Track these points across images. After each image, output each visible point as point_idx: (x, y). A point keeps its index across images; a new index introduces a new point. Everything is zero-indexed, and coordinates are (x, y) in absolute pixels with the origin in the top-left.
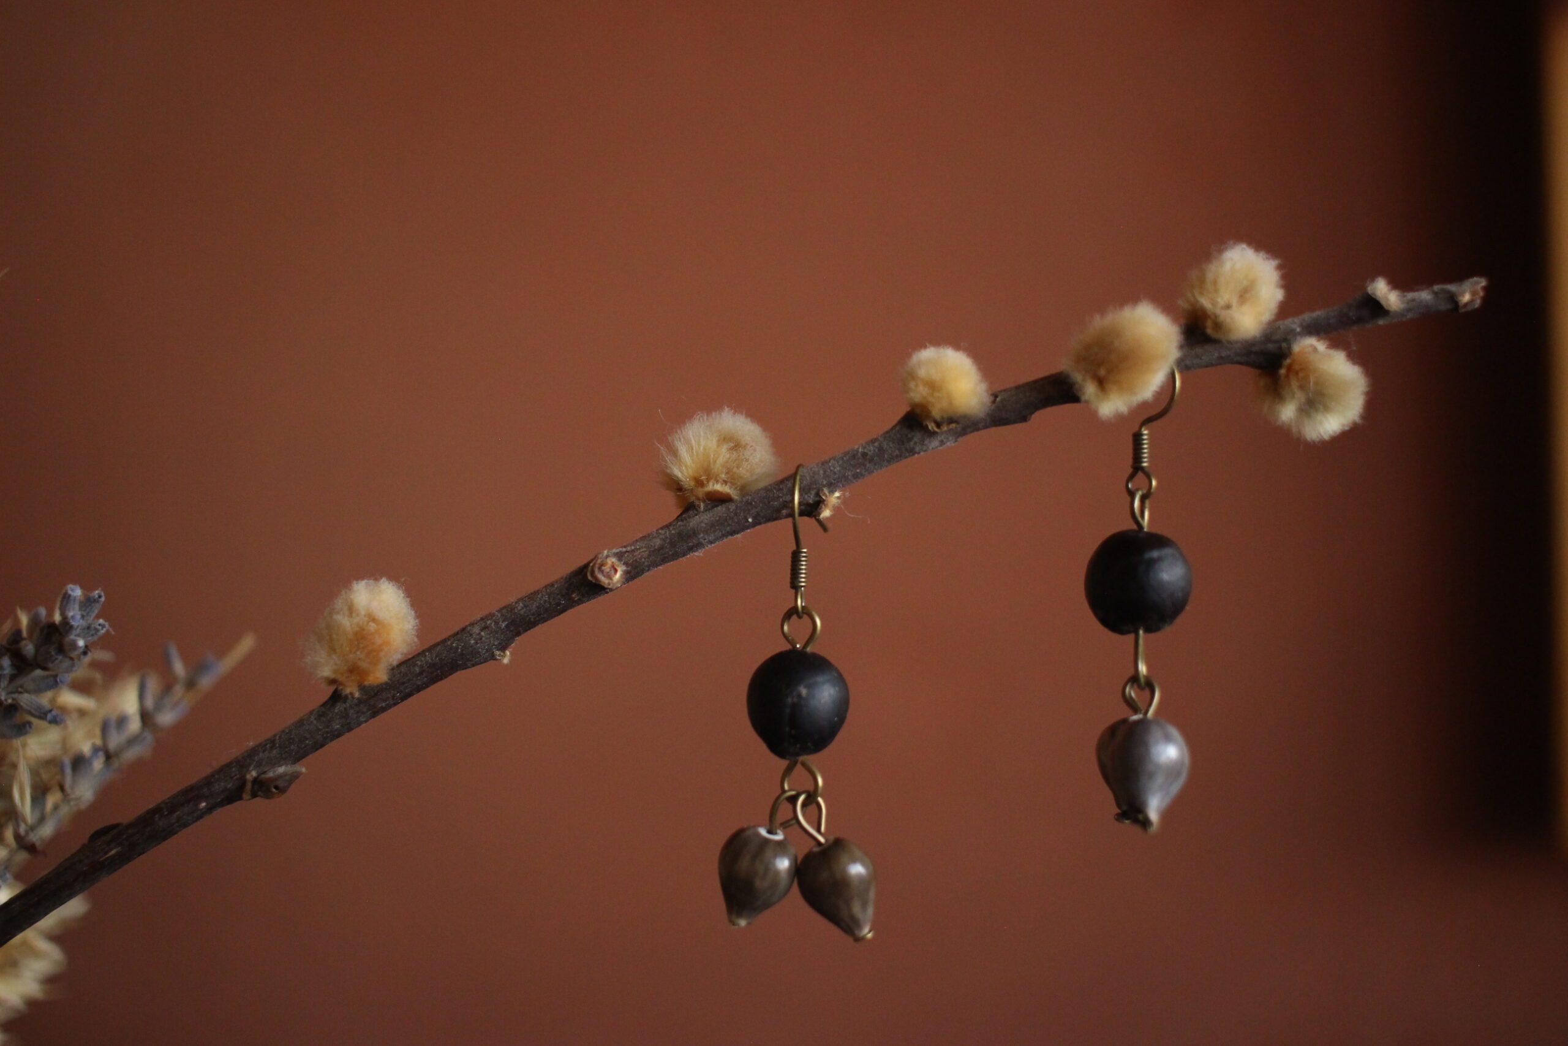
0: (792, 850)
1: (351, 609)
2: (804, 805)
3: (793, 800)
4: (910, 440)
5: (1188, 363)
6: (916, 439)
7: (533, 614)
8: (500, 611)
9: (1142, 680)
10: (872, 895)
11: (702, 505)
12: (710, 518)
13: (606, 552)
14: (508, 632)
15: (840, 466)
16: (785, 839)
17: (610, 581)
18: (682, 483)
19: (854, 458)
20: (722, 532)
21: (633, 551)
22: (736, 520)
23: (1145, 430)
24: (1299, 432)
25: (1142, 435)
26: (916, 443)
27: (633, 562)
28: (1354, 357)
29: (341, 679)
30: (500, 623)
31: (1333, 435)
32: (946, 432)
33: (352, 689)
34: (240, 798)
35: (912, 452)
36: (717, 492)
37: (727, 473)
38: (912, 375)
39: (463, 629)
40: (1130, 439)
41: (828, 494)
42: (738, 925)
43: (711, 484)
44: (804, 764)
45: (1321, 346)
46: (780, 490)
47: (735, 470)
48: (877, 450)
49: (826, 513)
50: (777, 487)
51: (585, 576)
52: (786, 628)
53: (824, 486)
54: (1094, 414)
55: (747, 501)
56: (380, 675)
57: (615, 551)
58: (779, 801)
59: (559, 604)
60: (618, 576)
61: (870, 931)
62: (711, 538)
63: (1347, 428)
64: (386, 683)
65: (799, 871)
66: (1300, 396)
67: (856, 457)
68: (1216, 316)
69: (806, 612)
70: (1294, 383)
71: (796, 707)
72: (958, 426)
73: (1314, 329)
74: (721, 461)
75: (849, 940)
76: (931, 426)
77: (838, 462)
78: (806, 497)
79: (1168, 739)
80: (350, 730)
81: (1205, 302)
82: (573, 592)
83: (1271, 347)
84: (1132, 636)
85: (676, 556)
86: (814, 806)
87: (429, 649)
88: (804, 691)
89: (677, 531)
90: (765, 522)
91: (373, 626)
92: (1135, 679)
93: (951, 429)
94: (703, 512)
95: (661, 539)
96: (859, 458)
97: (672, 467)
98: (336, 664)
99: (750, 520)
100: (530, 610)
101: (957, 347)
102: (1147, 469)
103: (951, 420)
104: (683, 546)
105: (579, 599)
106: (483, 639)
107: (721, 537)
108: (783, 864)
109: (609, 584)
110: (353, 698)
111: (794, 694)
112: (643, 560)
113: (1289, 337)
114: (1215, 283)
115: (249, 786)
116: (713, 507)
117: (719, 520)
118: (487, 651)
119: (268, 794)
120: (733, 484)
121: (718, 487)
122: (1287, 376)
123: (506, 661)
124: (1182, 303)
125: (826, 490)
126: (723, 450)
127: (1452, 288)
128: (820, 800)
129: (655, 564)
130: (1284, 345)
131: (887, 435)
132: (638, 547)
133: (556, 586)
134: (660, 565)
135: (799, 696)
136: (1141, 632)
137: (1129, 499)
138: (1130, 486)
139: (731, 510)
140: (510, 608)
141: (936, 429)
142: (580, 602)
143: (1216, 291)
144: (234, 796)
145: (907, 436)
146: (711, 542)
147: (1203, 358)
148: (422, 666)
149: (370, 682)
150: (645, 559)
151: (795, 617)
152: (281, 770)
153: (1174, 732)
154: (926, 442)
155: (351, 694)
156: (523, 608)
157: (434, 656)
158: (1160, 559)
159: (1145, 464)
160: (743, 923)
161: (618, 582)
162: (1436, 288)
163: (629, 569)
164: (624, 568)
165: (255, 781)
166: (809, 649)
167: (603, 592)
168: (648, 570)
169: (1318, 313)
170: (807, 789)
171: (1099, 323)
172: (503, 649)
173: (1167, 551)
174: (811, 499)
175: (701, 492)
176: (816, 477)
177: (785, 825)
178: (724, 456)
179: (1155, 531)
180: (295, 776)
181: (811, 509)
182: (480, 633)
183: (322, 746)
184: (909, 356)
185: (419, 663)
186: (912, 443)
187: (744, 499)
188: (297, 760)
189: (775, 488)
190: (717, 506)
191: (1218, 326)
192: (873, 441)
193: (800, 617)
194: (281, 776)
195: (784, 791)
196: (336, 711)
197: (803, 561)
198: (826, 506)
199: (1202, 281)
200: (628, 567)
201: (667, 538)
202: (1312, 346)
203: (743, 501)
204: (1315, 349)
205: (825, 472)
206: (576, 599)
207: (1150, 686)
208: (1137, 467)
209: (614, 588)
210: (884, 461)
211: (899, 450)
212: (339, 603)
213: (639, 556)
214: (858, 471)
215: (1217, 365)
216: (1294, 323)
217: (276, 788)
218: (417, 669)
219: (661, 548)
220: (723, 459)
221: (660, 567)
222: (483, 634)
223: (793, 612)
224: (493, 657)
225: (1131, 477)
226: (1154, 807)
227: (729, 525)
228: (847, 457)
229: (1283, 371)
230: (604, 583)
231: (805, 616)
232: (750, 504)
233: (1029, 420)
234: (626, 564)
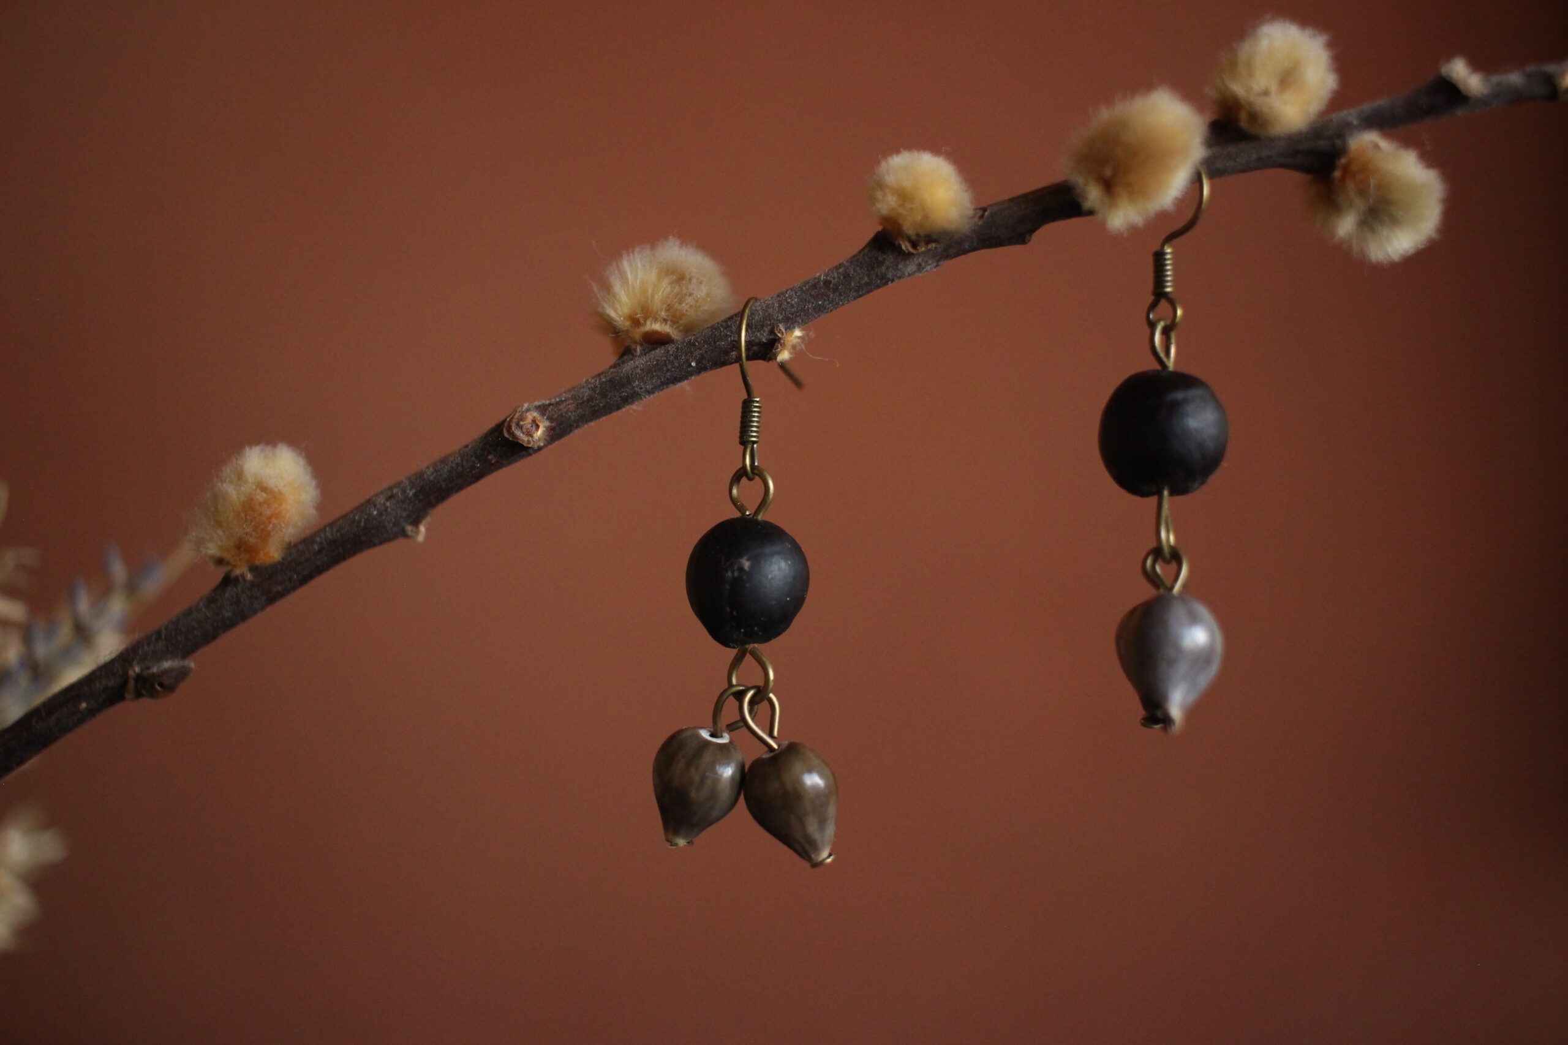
0: (738, 756)
1: (240, 475)
2: (752, 703)
3: (740, 696)
4: (882, 263)
5: (1219, 165)
6: (887, 263)
7: (445, 480)
8: (409, 479)
9: (1166, 550)
10: (832, 810)
11: (639, 349)
12: (646, 362)
13: (526, 405)
14: (417, 502)
15: (798, 297)
16: (731, 742)
17: (530, 439)
18: (615, 323)
19: (816, 288)
20: (661, 379)
21: (557, 403)
22: (677, 365)
23: (1168, 248)
24: (1362, 252)
25: (1165, 254)
26: (887, 268)
27: (558, 416)
28: (1429, 159)
29: (227, 556)
30: (408, 491)
31: (1404, 253)
32: (923, 253)
33: (241, 570)
34: (123, 698)
35: (885, 280)
36: (657, 333)
37: (667, 310)
38: (881, 185)
39: (368, 501)
40: (1150, 260)
41: (784, 331)
42: (676, 845)
43: (648, 323)
44: (754, 654)
45: (1384, 144)
46: (727, 327)
47: (676, 306)
48: (842, 277)
49: (784, 356)
50: (724, 324)
51: (501, 433)
52: (735, 491)
53: (780, 322)
54: (1102, 226)
55: (690, 342)
56: (273, 553)
57: (537, 403)
58: (724, 698)
59: (473, 467)
60: (540, 432)
61: (830, 855)
62: (649, 387)
63: (1421, 247)
64: (278, 563)
65: (745, 780)
66: (1360, 204)
67: (818, 286)
68: (1250, 104)
69: (756, 473)
70: (1351, 186)
71: (738, 582)
72: (938, 246)
73: (1379, 121)
74: (658, 297)
75: (805, 864)
76: (905, 246)
77: (796, 293)
78: (758, 334)
79: (1194, 619)
80: (244, 618)
81: (1237, 89)
82: (489, 454)
83: (1321, 143)
84: (1154, 499)
85: (608, 409)
86: (765, 703)
87: (331, 525)
88: (746, 564)
89: (608, 378)
90: (712, 368)
91: (261, 496)
92: (1157, 552)
93: (930, 250)
94: (639, 357)
95: (589, 389)
96: (821, 288)
97: (604, 304)
98: (221, 540)
99: (693, 364)
100: (441, 475)
101: (936, 151)
102: (1170, 295)
103: (929, 239)
104: (615, 396)
105: (496, 462)
106: (389, 510)
107: (660, 386)
108: (727, 772)
109: (529, 442)
110: (245, 580)
111: (736, 567)
112: (570, 414)
113: (1343, 131)
114: (1249, 65)
115: (131, 684)
116: (651, 351)
117: (657, 365)
118: (394, 525)
119: (153, 694)
120: (674, 322)
121: (657, 327)
122: (1343, 179)
123: (421, 538)
124: (1210, 92)
125: (781, 327)
126: (663, 283)
127: (1550, 68)
128: (771, 695)
129: (584, 419)
130: (1338, 142)
131: (854, 260)
132: (563, 399)
133: (470, 447)
134: (591, 420)
135: (741, 569)
136: (1166, 493)
137: (1148, 331)
138: (1151, 316)
139: (671, 352)
140: (420, 475)
141: (911, 250)
142: (498, 466)
143: (1251, 75)
144: (116, 696)
145: (877, 258)
146: (650, 392)
147: (1237, 160)
148: (321, 543)
149: (261, 561)
150: (572, 413)
151: (744, 480)
152: (167, 664)
153: (1202, 610)
154: (900, 266)
155: (243, 576)
156: (433, 473)
157: (335, 531)
158: (1185, 401)
159: (1169, 290)
160: (682, 842)
161: (539, 440)
162: (1530, 68)
163: (553, 424)
164: (547, 424)
165: (139, 678)
166: (760, 518)
167: (524, 453)
168: (577, 427)
169: (1381, 102)
170: (758, 684)
171: (1105, 115)
172: (416, 523)
173: (1192, 393)
174: (764, 337)
175: (637, 333)
176: (770, 311)
177: (731, 728)
178: (664, 290)
179: (1180, 370)
180: (183, 674)
181: (765, 350)
182: (384, 504)
183: (214, 637)
184: (878, 163)
185: (318, 539)
186: (883, 268)
187: (686, 340)
188: (187, 653)
189: (722, 326)
190: (656, 349)
191: (1254, 117)
192: (837, 268)
193: (750, 479)
194: (166, 672)
195: (731, 685)
196: (227, 595)
197: (755, 412)
198: (783, 346)
199: (1233, 65)
200: (552, 422)
201: (597, 387)
202: (1372, 142)
203: (685, 341)
204: (1376, 147)
205: (780, 305)
206: (493, 461)
207: (1175, 557)
208: (1159, 294)
209: (536, 447)
210: (850, 290)
211: (869, 276)
212: (227, 471)
213: (565, 410)
214: (820, 303)
215: (1256, 169)
216: (1351, 115)
217: (161, 685)
218: (316, 547)
219: (591, 399)
220: (663, 292)
221: (592, 424)
222: (388, 504)
223: (740, 475)
224: (404, 534)
225: (1153, 306)
226: (1177, 702)
227: (668, 370)
228: (807, 287)
229: (1337, 174)
230: (523, 441)
231: (757, 478)
232: (694, 345)
233: (1029, 241)
234: (550, 419)
